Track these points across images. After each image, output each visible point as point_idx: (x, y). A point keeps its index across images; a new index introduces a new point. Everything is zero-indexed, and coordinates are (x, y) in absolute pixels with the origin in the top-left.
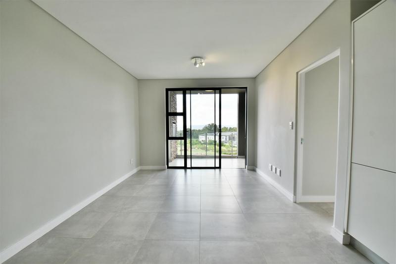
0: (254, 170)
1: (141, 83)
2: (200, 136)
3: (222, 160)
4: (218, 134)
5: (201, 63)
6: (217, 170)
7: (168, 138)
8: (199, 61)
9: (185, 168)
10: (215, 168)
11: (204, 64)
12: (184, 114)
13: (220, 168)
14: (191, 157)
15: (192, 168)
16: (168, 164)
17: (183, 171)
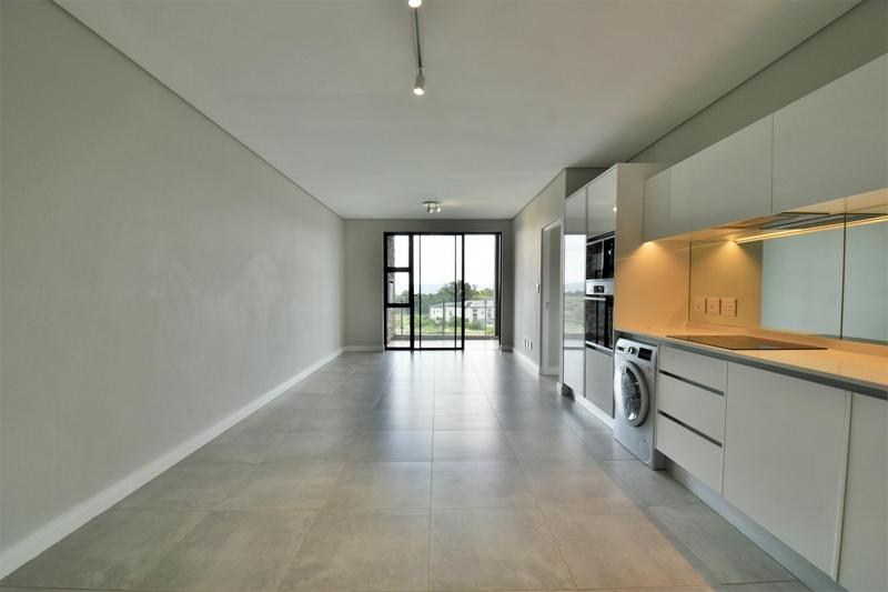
0: (511, 351)
1: (347, 224)
2: (432, 309)
3: (466, 342)
4: (459, 303)
5: (436, 208)
6: (459, 352)
7: (387, 305)
8: (432, 205)
9: (412, 349)
10: (455, 349)
11: (439, 210)
12: (410, 270)
13: (462, 349)
14: (420, 338)
15: (421, 349)
16: (386, 343)
17: (408, 353)
